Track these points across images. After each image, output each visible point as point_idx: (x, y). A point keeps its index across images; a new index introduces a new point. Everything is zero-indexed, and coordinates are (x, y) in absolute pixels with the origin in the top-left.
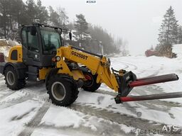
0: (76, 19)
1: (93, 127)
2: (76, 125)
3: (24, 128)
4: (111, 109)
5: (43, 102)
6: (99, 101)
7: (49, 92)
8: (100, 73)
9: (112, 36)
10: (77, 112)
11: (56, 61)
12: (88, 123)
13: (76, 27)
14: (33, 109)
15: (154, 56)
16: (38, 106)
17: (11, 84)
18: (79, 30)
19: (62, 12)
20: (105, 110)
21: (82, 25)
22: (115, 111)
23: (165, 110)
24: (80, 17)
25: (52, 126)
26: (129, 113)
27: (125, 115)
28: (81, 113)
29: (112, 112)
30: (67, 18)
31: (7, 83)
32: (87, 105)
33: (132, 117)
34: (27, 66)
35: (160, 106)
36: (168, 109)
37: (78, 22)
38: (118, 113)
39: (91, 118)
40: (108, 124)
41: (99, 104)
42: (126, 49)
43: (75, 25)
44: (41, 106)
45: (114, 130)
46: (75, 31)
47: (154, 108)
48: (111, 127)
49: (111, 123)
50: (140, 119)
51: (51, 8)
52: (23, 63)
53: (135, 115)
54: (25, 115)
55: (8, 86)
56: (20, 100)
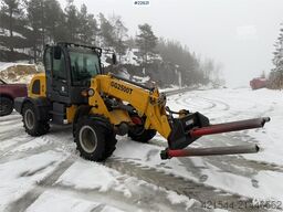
0: (139, 32)
1: (127, 193)
2: (104, 188)
3: (33, 187)
4: (162, 168)
5: (69, 154)
6: (148, 155)
7: (77, 141)
8: (149, 114)
9: (197, 57)
10: (111, 170)
11: (88, 96)
12: (122, 186)
13: (139, 43)
14: (52, 164)
15: (264, 89)
16: (60, 159)
17: (30, 128)
18: (142, 48)
19: (118, 22)
20: (154, 169)
21: (147, 40)
22: (168, 171)
23: (247, 175)
24: (145, 28)
25: (70, 188)
26: (188, 176)
27: (181, 178)
28: (116, 172)
29: (163, 172)
30: (126, 30)
31: (25, 126)
32: (129, 161)
33: (191, 182)
34: (52, 102)
35: (243, 169)
36: (254, 173)
37: (141, 36)
38: (172, 175)
39: (129, 179)
40: (151, 189)
41: (148, 160)
42: (221, 78)
43: (137, 41)
44: (64, 160)
45: (158, 198)
46: (137, 50)
47: (232, 171)
48: (154, 194)
49: (155, 188)
50: (203, 185)
51: (102, 15)
52: (47, 99)
53: (196, 180)
54: (39, 170)
55: (27, 131)
56: (39, 150)
